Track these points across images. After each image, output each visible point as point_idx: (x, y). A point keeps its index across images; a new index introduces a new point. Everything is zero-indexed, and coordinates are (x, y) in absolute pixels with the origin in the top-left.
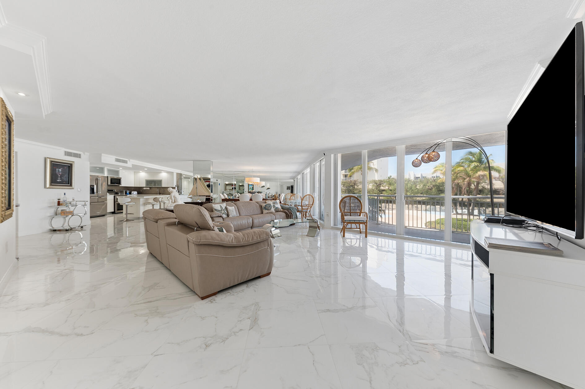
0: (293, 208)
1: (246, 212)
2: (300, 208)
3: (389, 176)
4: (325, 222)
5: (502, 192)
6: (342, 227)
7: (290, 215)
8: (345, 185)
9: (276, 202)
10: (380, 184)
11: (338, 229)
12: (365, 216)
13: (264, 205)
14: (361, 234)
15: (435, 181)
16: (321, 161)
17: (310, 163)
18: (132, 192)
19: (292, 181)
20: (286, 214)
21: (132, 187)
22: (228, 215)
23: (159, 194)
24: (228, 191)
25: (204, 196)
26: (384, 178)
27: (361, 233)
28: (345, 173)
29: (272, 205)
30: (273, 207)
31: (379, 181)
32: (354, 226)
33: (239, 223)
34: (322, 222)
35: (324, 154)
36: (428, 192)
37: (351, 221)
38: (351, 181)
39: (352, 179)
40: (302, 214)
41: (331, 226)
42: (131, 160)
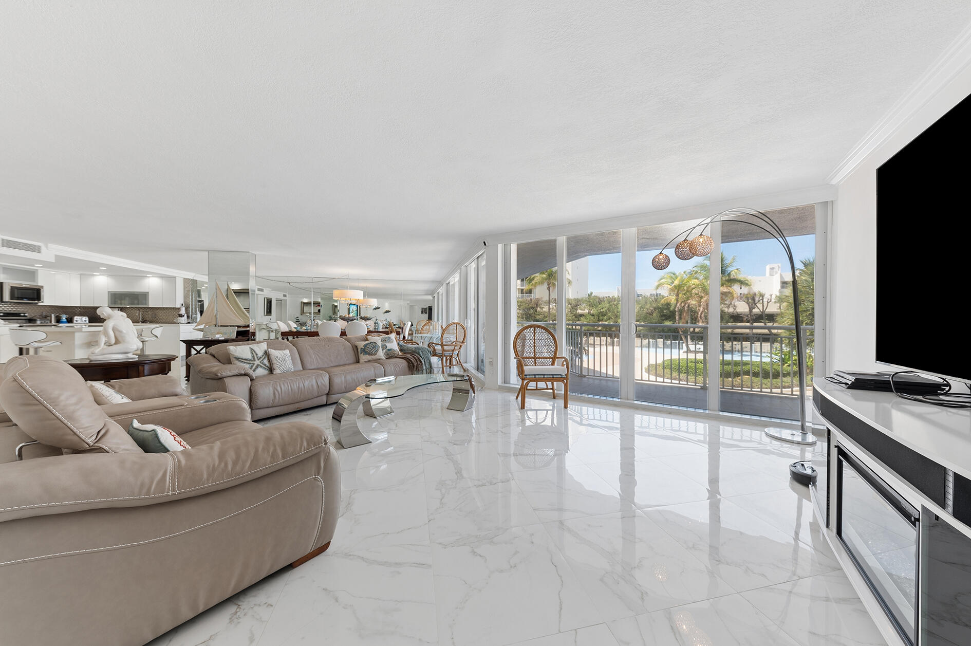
0: (423, 349)
1: (319, 360)
2: (439, 348)
3: (589, 292)
4: (486, 375)
5: (746, 318)
6: (520, 387)
7: (418, 365)
8: (522, 307)
9: (389, 338)
10: (577, 306)
11: (510, 390)
12: (563, 365)
13: (361, 344)
14: (556, 401)
15: (656, 300)
16: (479, 259)
17: (458, 264)
18: (76, 318)
19: (430, 297)
20: (409, 363)
21: (76, 307)
22: (271, 370)
23: (142, 323)
24: (308, 316)
25: (234, 326)
26: (582, 295)
27: (554, 398)
28: (522, 286)
29: (380, 343)
30: (381, 349)
31: (575, 299)
32: (541, 385)
33: (295, 387)
34: (480, 375)
35: (484, 242)
36: (646, 319)
37: (537, 376)
38: (531, 299)
39: (534, 296)
40: (442, 360)
41: (499, 384)
42: (50, 245)
